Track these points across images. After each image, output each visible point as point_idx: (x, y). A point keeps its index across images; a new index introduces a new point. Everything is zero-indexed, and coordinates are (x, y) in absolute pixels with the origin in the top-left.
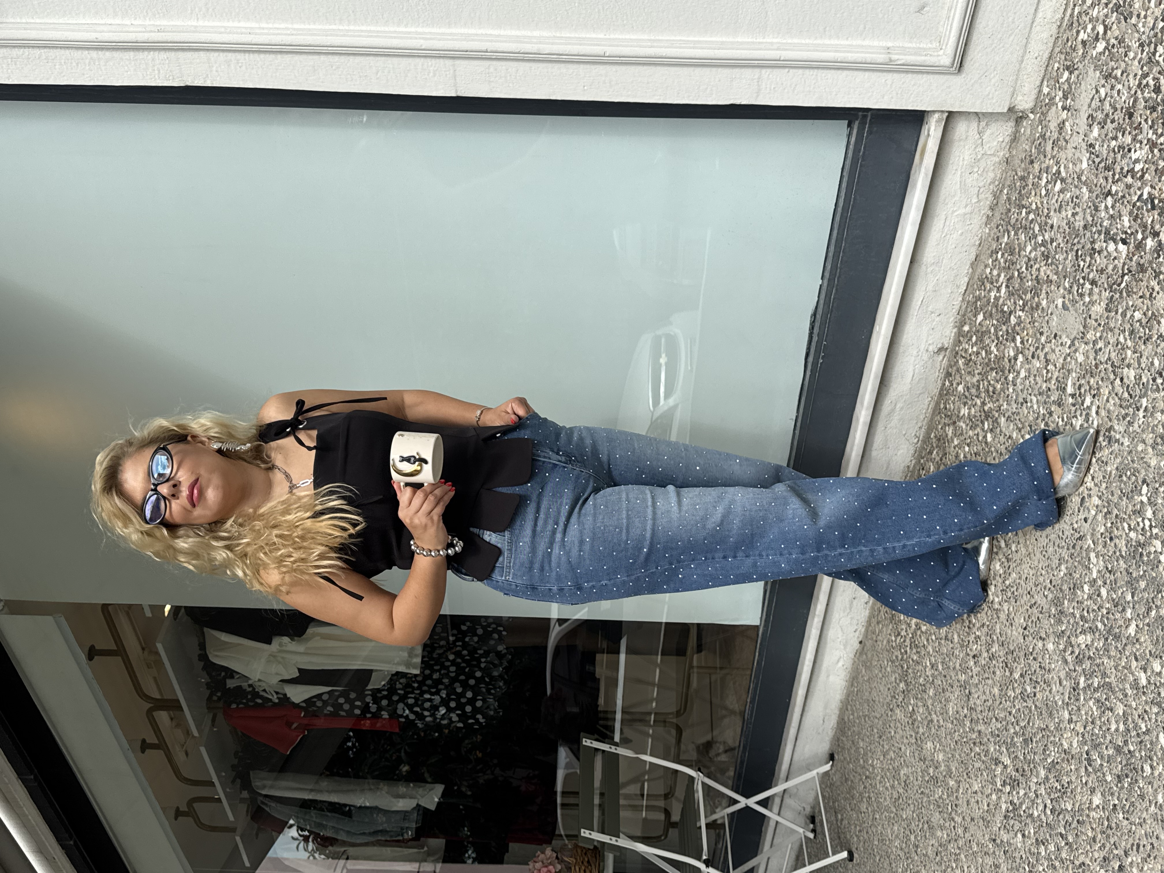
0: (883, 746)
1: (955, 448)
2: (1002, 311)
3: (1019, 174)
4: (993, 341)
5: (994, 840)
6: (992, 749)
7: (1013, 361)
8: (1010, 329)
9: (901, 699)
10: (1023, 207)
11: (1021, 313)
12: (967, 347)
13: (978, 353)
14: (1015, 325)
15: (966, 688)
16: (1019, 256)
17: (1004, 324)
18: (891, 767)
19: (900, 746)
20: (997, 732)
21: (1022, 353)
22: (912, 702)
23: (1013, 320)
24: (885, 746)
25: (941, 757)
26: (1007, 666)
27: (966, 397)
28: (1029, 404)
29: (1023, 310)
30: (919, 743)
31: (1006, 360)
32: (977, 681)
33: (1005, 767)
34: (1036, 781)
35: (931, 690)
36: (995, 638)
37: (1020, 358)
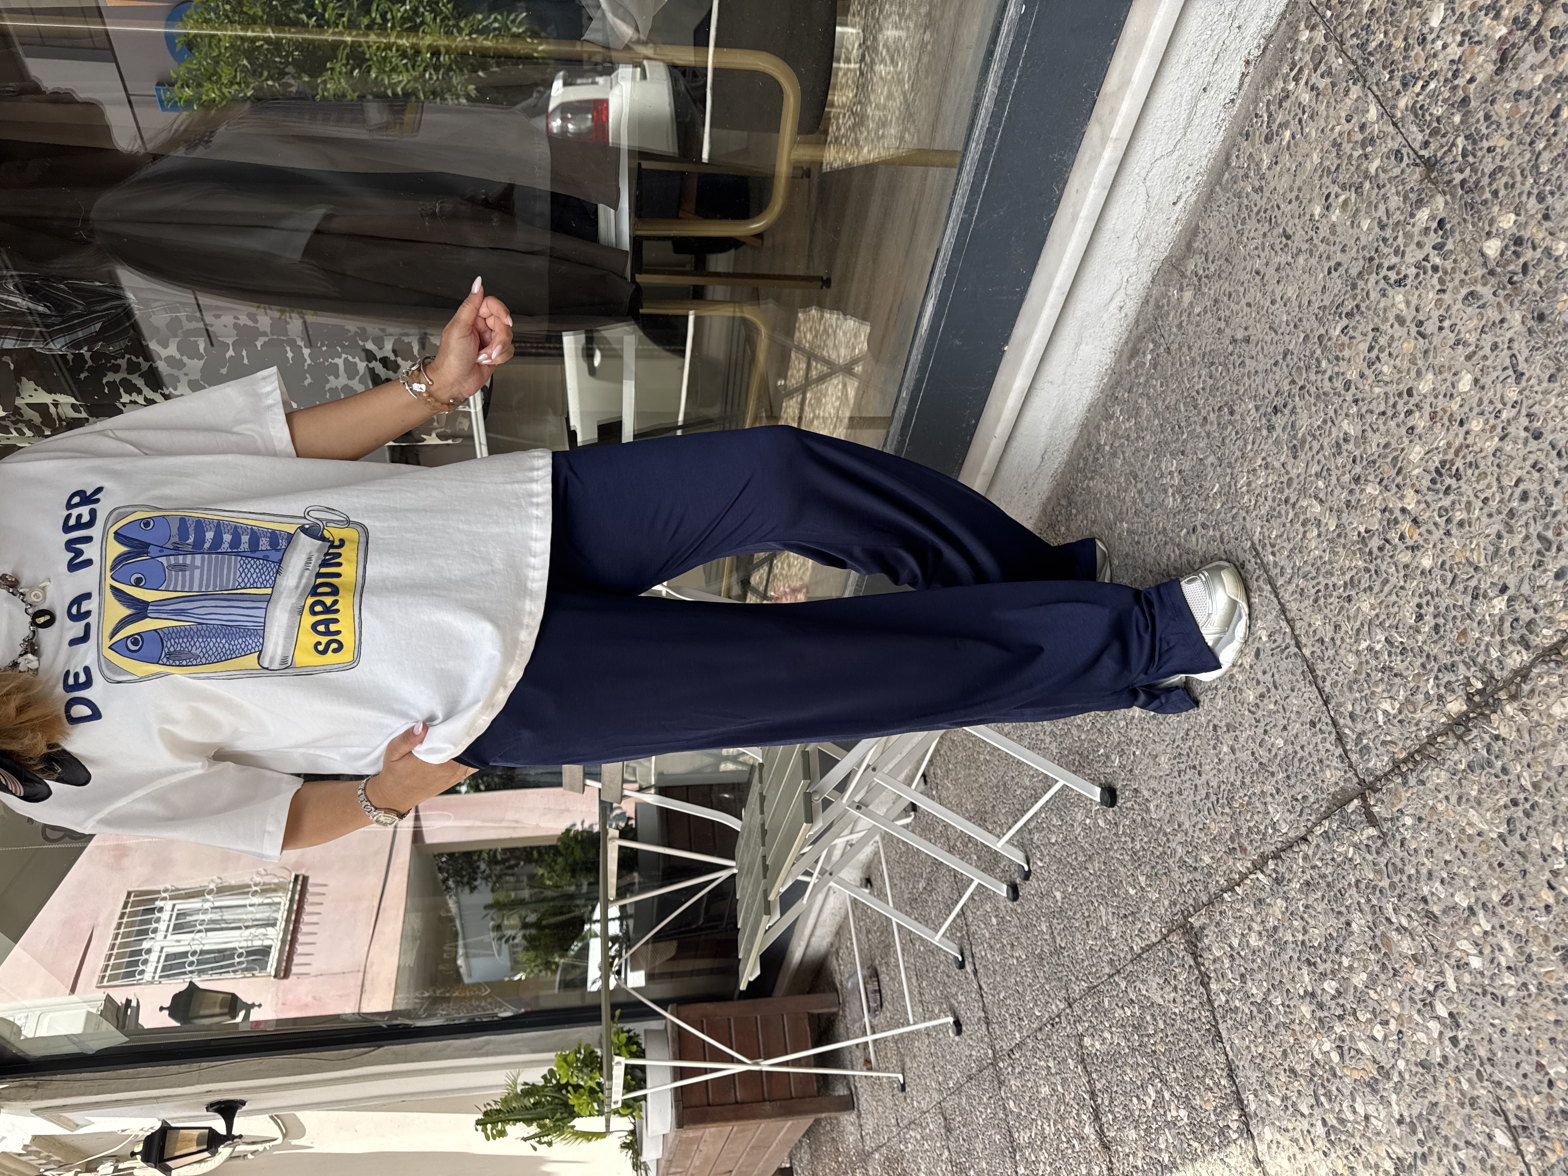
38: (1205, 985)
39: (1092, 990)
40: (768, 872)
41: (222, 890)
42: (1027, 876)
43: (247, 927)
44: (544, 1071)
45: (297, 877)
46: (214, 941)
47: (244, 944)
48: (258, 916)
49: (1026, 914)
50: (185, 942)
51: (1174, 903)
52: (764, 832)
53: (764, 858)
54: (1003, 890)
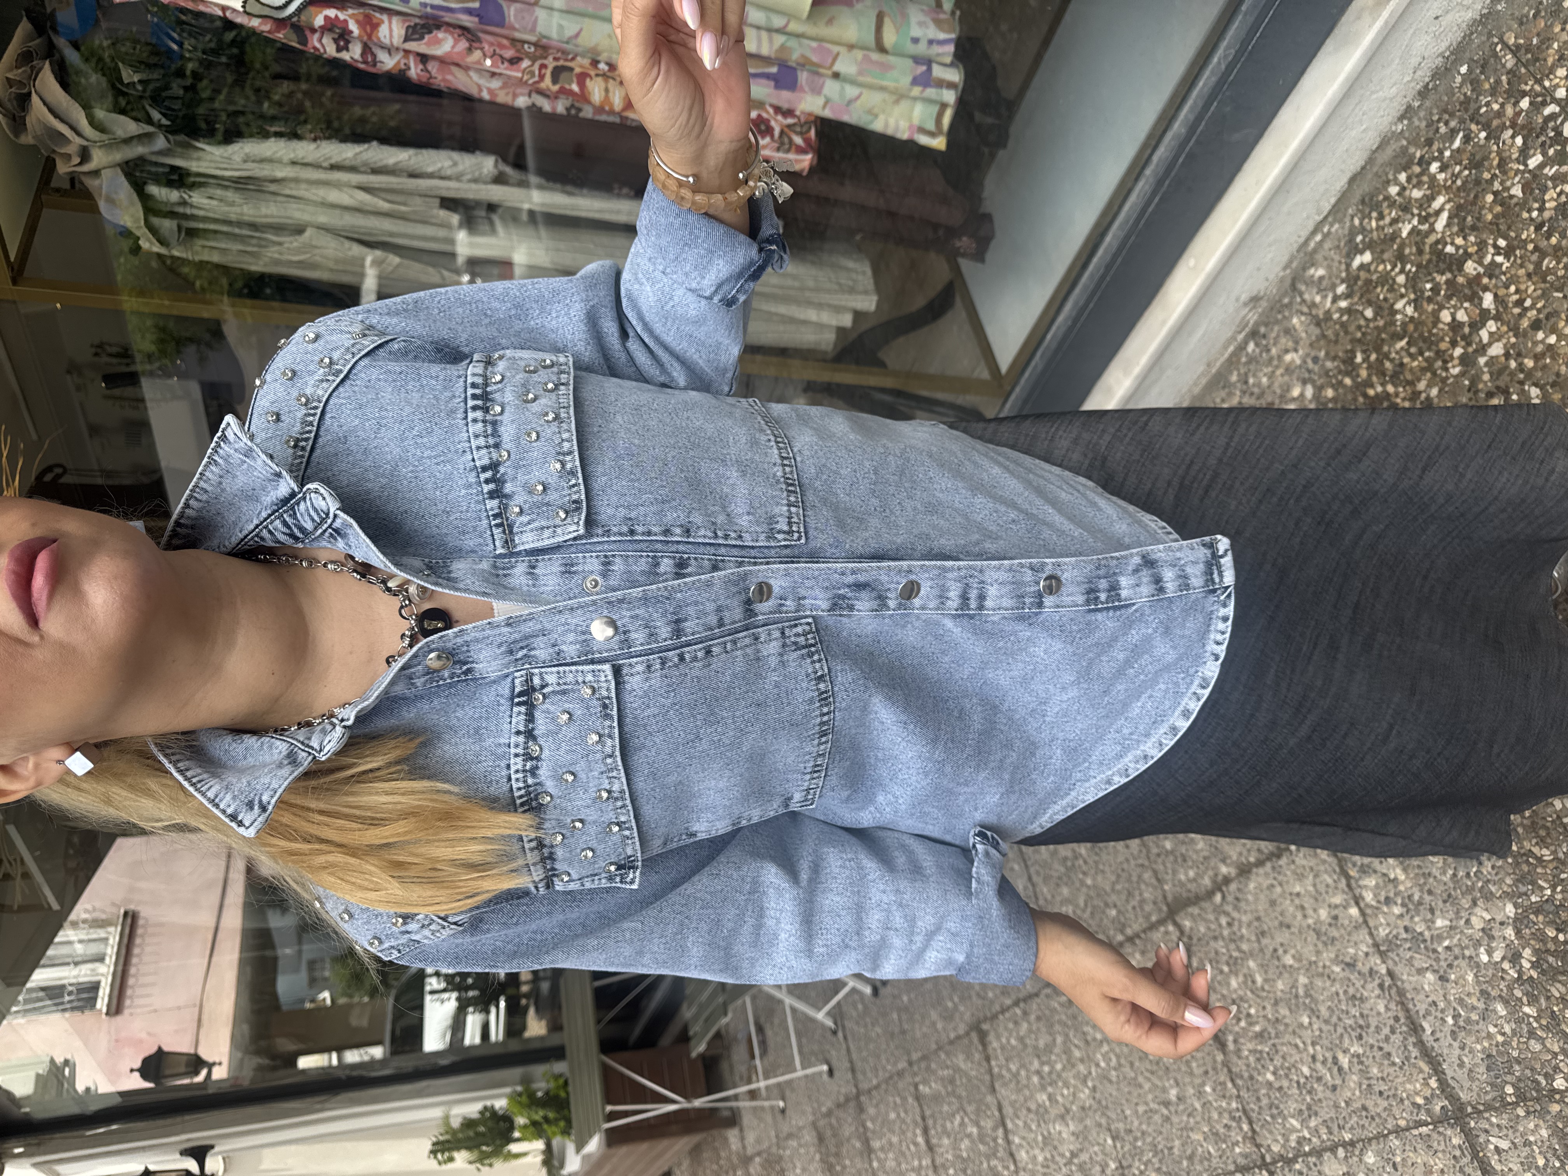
38: (988, 1062)
43: (77, 964)
45: (126, 913)
46: (42, 978)
47: (74, 981)
51: (972, 1015)
54: (868, 990)
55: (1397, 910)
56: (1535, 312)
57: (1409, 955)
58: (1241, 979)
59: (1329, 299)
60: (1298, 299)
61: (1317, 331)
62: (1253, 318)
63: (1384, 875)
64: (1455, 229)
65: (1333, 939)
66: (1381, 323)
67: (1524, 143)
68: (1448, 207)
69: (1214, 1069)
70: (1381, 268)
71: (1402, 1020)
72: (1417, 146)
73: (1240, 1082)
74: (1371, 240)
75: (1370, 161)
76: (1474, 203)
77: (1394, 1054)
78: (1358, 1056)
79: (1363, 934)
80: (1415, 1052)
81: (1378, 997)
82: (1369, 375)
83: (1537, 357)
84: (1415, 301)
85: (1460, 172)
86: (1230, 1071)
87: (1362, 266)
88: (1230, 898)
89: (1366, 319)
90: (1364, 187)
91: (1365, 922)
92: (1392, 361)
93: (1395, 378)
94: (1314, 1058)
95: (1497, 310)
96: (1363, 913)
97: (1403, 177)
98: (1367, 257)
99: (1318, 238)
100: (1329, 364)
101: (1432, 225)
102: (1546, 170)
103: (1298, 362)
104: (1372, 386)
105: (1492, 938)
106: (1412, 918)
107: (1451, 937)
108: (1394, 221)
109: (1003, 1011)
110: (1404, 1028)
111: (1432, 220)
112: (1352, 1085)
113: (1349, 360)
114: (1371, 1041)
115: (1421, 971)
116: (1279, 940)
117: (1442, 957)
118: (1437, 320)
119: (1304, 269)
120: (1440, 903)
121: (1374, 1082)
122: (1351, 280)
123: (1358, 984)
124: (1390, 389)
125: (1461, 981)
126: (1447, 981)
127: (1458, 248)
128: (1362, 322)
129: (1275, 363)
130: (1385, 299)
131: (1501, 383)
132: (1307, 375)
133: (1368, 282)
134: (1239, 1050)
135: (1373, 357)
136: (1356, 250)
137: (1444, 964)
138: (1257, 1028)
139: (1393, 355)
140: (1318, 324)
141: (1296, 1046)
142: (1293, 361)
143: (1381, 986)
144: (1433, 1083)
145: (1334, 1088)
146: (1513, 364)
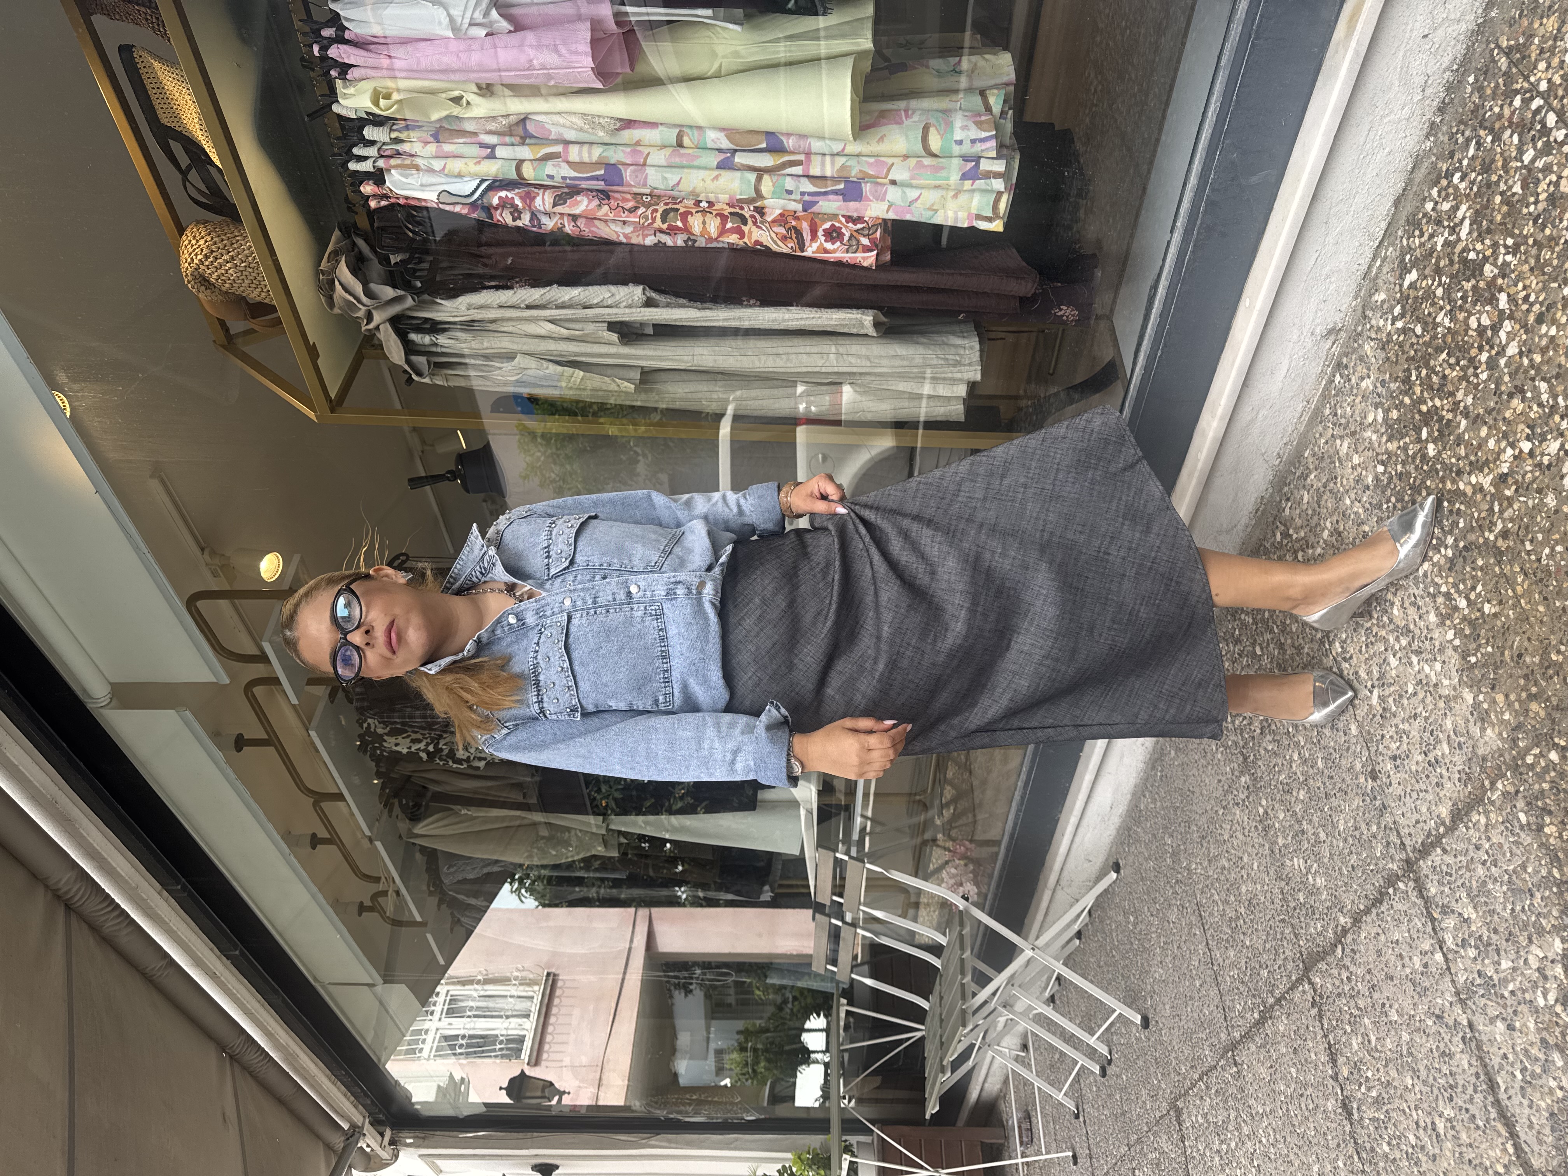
0: (1208, 849)
1: (1354, 468)
2: (1464, 261)
3: (1505, 44)
4: (1441, 308)
5: (1438, 1017)
6: (1433, 891)
7: (1489, 333)
8: (1482, 284)
9: (1242, 796)
10: (1517, 92)
11: (1509, 258)
12: (1381, 323)
13: (1404, 331)
14: (1495, 278)
15: (1375, 798)
16: (1507, 172)
17: (1468, 281)
18: (1223, 878)
19: (1240, 854)
20: (1445, 868)
21: (1511, 317)
22: (1264, 802)
23: (1489, 270)
24: (1212, 850)
25: (1320, 881)
26: (1470, 779)
27: (1379, 395)
28: (1529, 395)
29: (1514, 255)
30: (1277, 856)
31: (1470, 333)
32: (1399, 791)
33: (1466, 921)
34: (1541, 955)
35: (1302, 793)
36: (1441, 736)
37: (1507, 325)
38: (1183, 1142)
39: (1139, 1141)
40: (943, 1046)
41: (487, 981)
42: (1110, 1062)
43: (508, 1017)
44: (779, 1166)
45: (548, 974)
46: (481, 1026)
47: (504, 1032)
48: (517, 1008)
49: (1110, 1086)
50: (459, 1026)
51: (1171, 1092)
52: (942, 1020)
53: (941, 1037)
54: (1097, 1069)
55: (1472, 953)
56: (1538, 306)
57: (1483, 1001)
58: (1360, 1039)
59: (1390, 322)
60: (1368, 326)
61: (1383, 355)
62: (1336, 350)
63: (1460, 914)
64: (1475, 234)
65: (1426, 989)
66: (1427, 338)
67: (1520, 140)
68: (1468, 214)
69: (1344, 1141)
70: (1424, 283)
71: (1482, 1077)
72: (1444, 160)
73: (1364, 1155)
74: (1416, 258)
75: (1409, 182)
76: (1487, 207)
77: (1478, 1116)
78: (1449, 1120)
79: (1446, 984)
80: (1493, 1114)
81: (1462, 1052)
82: (1422, 392)
83: (1544, 351)
84: (1451, 310)
85: (1476, 177)
86: (1356, 1143)
87: (1412, 286)
88: (1347, 951)
89: (1417, 336)
90: (1408, 208)
91: (1448, 968)
92: (1437, 374)
93: (1441, 391)
94: (1417, 1123)
95: (1511, 310)
96: (1447, 960)
97: (1434, 192)
98: (1413, 276)
99: (1378, 263)
100: (1393, 386)
101: (1458, 234)
102: (1536, 164)
103: (1371, 388)
104: (1425, 402)
105: (1545, 978)
106: (1483, 960)
107: (1514, 980)
108: (1432, 236)
109: (1193, 1086)
110: (1484, 1087)
111: (1457, 230)
112: (1448, 1153)
113: (1407, 380)
114: (1460, 1103)
115: (1492, 1021)
116: (1386, 994)
117: (1509, 1002)
118: (1468, 327)
119: (1370, 296)
120: (1504, 942)
121: (1464, 1149)
122: (1404, 300)
123: (1447, 1040)
124: (1438, 402)
125: (1525, 1029)
126: (1514, 1030)
127: (1478, 254)
128: (1414, 340)
129: (1355, 391)
130: (1430, 314)
131: (1518, 383)
132: (1378, 400)
133: (1416, 298)
134: (1362, 1118)
135: (1424, 372)
136: (1404, 270)
137: (1510, 1010)
138: (1374, 1094)
139: (1438, 368)
140: (1383, 348)
141: (1404, 1111)
142: (1367, 386)
143: (1463, 1039)
144: (1511, 1150)
145: (1434, 1158)
146: (1526, 361)
